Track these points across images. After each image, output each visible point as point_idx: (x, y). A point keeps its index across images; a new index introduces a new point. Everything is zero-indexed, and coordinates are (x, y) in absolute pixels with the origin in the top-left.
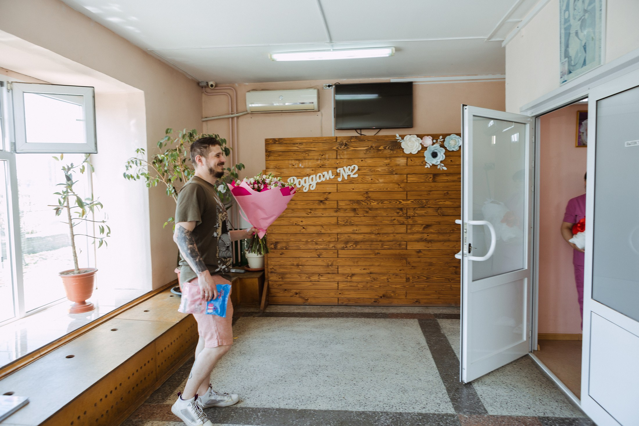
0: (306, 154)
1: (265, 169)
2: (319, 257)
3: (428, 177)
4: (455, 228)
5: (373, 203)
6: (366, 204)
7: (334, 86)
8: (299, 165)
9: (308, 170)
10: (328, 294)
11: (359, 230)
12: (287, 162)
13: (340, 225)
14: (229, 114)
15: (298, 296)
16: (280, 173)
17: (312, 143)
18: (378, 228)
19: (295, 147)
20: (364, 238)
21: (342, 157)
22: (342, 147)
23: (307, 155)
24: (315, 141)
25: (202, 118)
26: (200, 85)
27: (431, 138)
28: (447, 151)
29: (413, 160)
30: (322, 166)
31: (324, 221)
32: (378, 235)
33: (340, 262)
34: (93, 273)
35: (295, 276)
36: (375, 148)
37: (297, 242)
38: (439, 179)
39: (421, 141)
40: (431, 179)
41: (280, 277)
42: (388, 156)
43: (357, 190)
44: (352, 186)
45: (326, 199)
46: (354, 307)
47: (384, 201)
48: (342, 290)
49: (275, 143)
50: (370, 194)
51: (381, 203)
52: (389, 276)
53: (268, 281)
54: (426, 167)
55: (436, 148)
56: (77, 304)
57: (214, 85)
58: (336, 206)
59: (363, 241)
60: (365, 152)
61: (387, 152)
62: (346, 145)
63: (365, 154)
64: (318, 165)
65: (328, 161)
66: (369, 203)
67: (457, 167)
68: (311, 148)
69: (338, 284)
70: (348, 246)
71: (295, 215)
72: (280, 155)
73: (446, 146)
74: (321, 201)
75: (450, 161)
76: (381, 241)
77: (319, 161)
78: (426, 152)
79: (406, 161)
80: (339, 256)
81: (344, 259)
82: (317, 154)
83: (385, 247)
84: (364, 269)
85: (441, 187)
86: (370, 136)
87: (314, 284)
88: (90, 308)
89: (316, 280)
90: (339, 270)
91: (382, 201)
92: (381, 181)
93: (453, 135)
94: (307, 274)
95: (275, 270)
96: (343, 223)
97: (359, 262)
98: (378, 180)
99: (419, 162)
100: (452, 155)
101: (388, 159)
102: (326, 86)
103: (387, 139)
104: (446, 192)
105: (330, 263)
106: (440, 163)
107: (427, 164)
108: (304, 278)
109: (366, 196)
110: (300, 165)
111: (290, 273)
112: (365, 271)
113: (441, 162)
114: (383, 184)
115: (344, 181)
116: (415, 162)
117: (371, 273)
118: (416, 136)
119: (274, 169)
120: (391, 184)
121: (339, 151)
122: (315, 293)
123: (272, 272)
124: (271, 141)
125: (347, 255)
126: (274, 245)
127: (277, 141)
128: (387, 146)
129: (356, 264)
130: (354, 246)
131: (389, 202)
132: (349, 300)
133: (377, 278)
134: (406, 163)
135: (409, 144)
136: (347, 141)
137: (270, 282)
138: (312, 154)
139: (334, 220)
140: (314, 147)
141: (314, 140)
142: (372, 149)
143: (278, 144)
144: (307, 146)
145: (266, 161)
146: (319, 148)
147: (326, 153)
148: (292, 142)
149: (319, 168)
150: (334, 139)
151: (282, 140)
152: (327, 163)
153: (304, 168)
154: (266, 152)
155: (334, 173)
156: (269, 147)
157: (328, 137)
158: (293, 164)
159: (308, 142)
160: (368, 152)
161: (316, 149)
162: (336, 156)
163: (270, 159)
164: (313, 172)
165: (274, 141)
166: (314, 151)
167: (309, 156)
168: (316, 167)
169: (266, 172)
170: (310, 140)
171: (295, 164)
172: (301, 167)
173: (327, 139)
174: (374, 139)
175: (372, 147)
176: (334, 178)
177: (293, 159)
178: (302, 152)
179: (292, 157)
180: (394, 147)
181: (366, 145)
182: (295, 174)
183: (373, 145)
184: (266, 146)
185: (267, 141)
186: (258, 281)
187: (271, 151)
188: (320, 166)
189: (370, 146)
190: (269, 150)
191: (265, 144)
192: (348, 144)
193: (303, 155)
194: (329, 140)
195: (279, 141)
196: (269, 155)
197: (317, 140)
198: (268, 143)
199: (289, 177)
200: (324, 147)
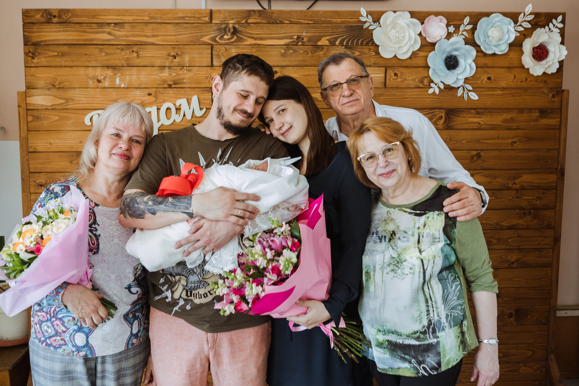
0: (133, 52)
1: (23, 89)
3: (435, 115)
4: (494, 238)
8: (115, 82)
9: (138, 92)
12: (82, 71)
16: (63, 101)
19: (104, 32)
22: (226, 37)
23: (135, 55)
24: (156, 18)
27: (445, 21)
28: (479, 54)
29: (399, 74)
30: (175, 84)
36: (309, 41)
38: (458, 121)
39: (420, 28)
40: (442, 122)
49: (49, 22)
54: (431, 91)
55: (456, 46)
60: (283, 51)
62: (235, 32)
63: (283, 55)
64: (164, 81)
65: (190, 71)
67: (502, 95)
68: (146, 36)
72: (63, 55)
73: (478, 42)
75: (486, 79)
77: (167, 70)
78: (431, 54)
79: (383, 75)
82: (164, 52)
85: (464, 142)
86: (296, 12)
93: (497, 16)
99: (414, 80)
100: (490, 65)
103: (339, 20)
104: (475, 153)
106: (464, 83)
107: (432, 85)
110: (118, 81)
113: (467, 80)
116: (405, 79)
118: (409, 15)
119: (49, 89)
121: (216, 47)
124: (38, 16)
128: (336, 39)
134: (383, 80)
135: (393, 33)
136: (239, 23)
138: (147, 53)
140: (154, 36)
141: (152, 18)
142: (300, 43)
143: (58, 24)
144: (134, 31)
145: (26, 67)
146: (166, 37)
147: (184, 51)
148: (95, 21)
149: (167, 88)
150: (204, 15)
151: (68, 15)
152: (186, 76)
153: (127, 88)
154: (25, 44)
155: (206, 102)
156: (33, 32)
157: (191, 10)
158: (99, 79)
159: (137, 21)
160: (292, 51)
161: (158, 41)
162: (210, 59)
163: (37, 63)
164: (152, 99)
165: (47, 16)
166: (153, 44)
167: (140, 57)
168: (158, 87)
169: (28, 99)
170: (142, 16)
171: (105, 78)
172: (120, 85)
173: (186, 15)
174: (304, 20)
175: (300, 39)
176: (203, 116)
177: (98, 65)
178: (121, 47)
179: (96, 60)
180: (354, 40)
181: (285, 33)
182: (103, 102)
183: (303, 33)
184: (25, 30)
185: (27, 16)
186: (8, 378)
187: (38, 42)
188: (169, 83)
189: (294, 35)
190: (34, 40)
191: (22, 23)
192: (240, 29)
193: (123, 54)
194: (192, 19)
195: (60, 17)
196: (33, 54)
197: (161, 18)
198: (31, 21)
199: (87, 111)
200: (179, 35)
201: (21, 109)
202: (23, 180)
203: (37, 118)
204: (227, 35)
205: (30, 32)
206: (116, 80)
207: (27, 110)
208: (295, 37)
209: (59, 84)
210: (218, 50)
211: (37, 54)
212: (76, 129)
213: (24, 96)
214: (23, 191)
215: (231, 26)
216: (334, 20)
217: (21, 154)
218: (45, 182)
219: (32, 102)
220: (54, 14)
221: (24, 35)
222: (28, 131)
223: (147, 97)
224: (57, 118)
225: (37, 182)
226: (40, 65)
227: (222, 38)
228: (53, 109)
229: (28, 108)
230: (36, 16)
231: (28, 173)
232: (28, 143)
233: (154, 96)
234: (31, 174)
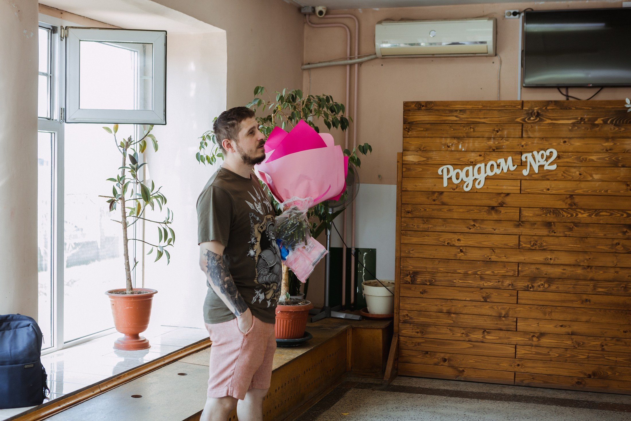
0: (471, 128)
1: (401, 151)
2: (486, 301)
5: (582, 214)
6: (569, 216)
7: (523, 14)
9: (473, 154)
10: (498, 364)
11: (554, 260)
12: (438, 140)
13: (524, 249)
14: (346, 59)
15: (446, 363)
16: (425, 159)
17: (480, 110)
18: (588, 257)
19: (453, 116)
20: (563, 273)
21: (532, 136)
22: (532, 118)
23: (472, 130)
24: (486, 107)
25: (302, 64)
26: (303, 11)
30: (497, 149)
31: (496, 240)
32: (589, 270)
33: (521, 311)
34: (151, 296)
35: (444, 330)
36: (589, 121)
37: (449, 274)
41: (418, 331)
42: (610, 135)
43: (554, 192)
44: (546, 184)
45: (502, 205)
46: (542, 390)
47: (600, 212)
48: (521, 359)
49: (419, 109)
50: (577, 200)
51: (596, 215)
52: (605, 340)
53: (399, 336)
56: (128, 337)
57: (324, 11)
58: (517, 217)
59: (561, 278)
61: (609, 129)
62: (538, 115)
63: (570, 130)
64: (490, 147)
65: (507, 140)
66: (575, 215)
68: (480, 118)
69: (516, 348)
70: (535, 285)
71: (448, 229)
72: (427, 130)
74: (493, 208)
76: (592, 280)
77: (492, 140)
80: (519, 301)
81: (527, 307)
82: (491, 128)
83: (600, 290)
84: (562, 326)
86: (582, 100)
87: (474, 346)
88: (144, 345)
89: (479, 340)
90: (518, 324)
91: (597, 212)
92: (596, 177)
94: (464, 328)
95: (411, 318)
96: (529, 246)
97: (553, 314)
98: (591, 176)
101: (610, 140)
102: (510, 14)
103: (610, 107)
105: (503, 313)
108: (459, 335)
109: (569, 201)
110: (460, 147)
111: (435, 325)
112: (563, 330)
114: (600, 183)
115: (533, 176)
117: (573, 334)
119: (417, 151)
120: (614, 183)
121: (525, 125)
122: (476, 362)
123: (405, 322)
124: (413, 106)
125: (533, 300)
126: (410, 277)
127: (423, 106)
128: (608, 119)
129: (547, 317)
130: (546, 285)
131: (609, 214)
132: (533, 376)
133: (584, 343)
136: (541, 109)
137: (402, 338)
138: (480, 129)
139: (513, 241)
140: (485, 118)
141: (484, 106)
142: (582, 123)
143: (425, 111)
144: (472, 115)
145: (403, 137)
146: (493, 119)
147: (504, 127)
148: (448, 108)
149: (492, 151)
150: (518, 104)
151: (431, 105)
152: (505, 144)
153: (466, 151)
154: (404, 123)
155: (517, 161)
156: (410, 116)
157: (509, 101)
158: (449, 145)
159: (474, 109)
160: (576, 128)
161: (487, 121)
162: (521, 133)
163: (411, 135)
164: (481, 158)
165: (418, 106)
166: (484, 123)
167: (476, 131)
168: (486, 150)
169: (404, 157)
170: (478, 105)
171: (452, 145)
172: (462, 149)
173: (506, 104)
174: (586, 107)
175: (582, 120)
176: (516, 170)
177: (448, 136)
178: (464, 125)
179: (447, 133)
180: (620, 120)
181: (572, 116)
182: (451, 160)
183: (585, 115)
184: (405, 114)
185: (406, 106)
186: (381, 334)
187: (412, 122)
188: (493, 148)
189: (579, 117)
190: (410, 121)
191: (403, 110)
192: (542, 114)
193: (465, 129)
194: (510, 107)
195: (426, 106)
196: (409, 129)
197: (490, 106)
198: (408, 109)
199: (440, 165)
200: (501, 117)
201: (399, 164)
202: (397, 208)
203: (409, 170)
204: (533, 117)
205: (407, 116)
206: (459, 146)
207: (403, 164)
208: (579, 118)
209: (424, 148)
210: (526, 127)
211: (411, 129)
212: (432, 177)
213: (402, 155)
214: (397, 215)
215: (535, 111)
216: (607, 107)
217: (397, 192)
218: (411, 210)
219: (406, 159)
220: (423, 105)
221: (404, 118)
222: (402, 177)
223: (479, 158)
224: (421, 169)
225: (406, 210)
226: (412, 136)
227: (529, 119)
228: (419, 164)
229: (403, 163)
230: (412, 106)
231: (401, 204)
232: (402, 185)
233: (483, 157)
234: (402, 205)
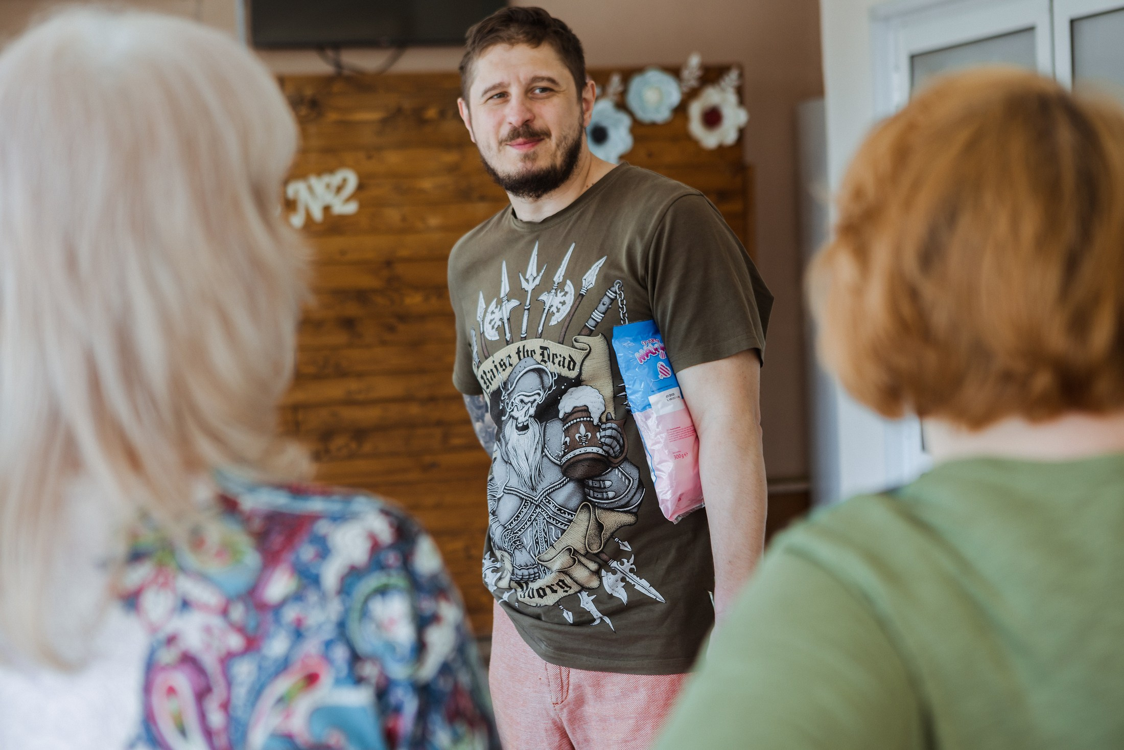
28: (635, 123)
36: (411, 113)
43: (354, 257)
44: (338, 243)
50: (400, 269)
55: (604, 115)
60: (378, 127)
63: (378, 133)
66: (397, 298)
73: (632, 108)
75: (645, 156)
76: (439, 423)
92: (433, 222)
93: (654, 71)
96: (315, 370)
98: (424, 221)
100: (650, 138)
109: (385, 273)
115: (313, 229)
128: (448, 110)
130: (353, 445)
136: (318, 93)
142: (401, 118)
183: (404, 104)
192: (321, 103)
